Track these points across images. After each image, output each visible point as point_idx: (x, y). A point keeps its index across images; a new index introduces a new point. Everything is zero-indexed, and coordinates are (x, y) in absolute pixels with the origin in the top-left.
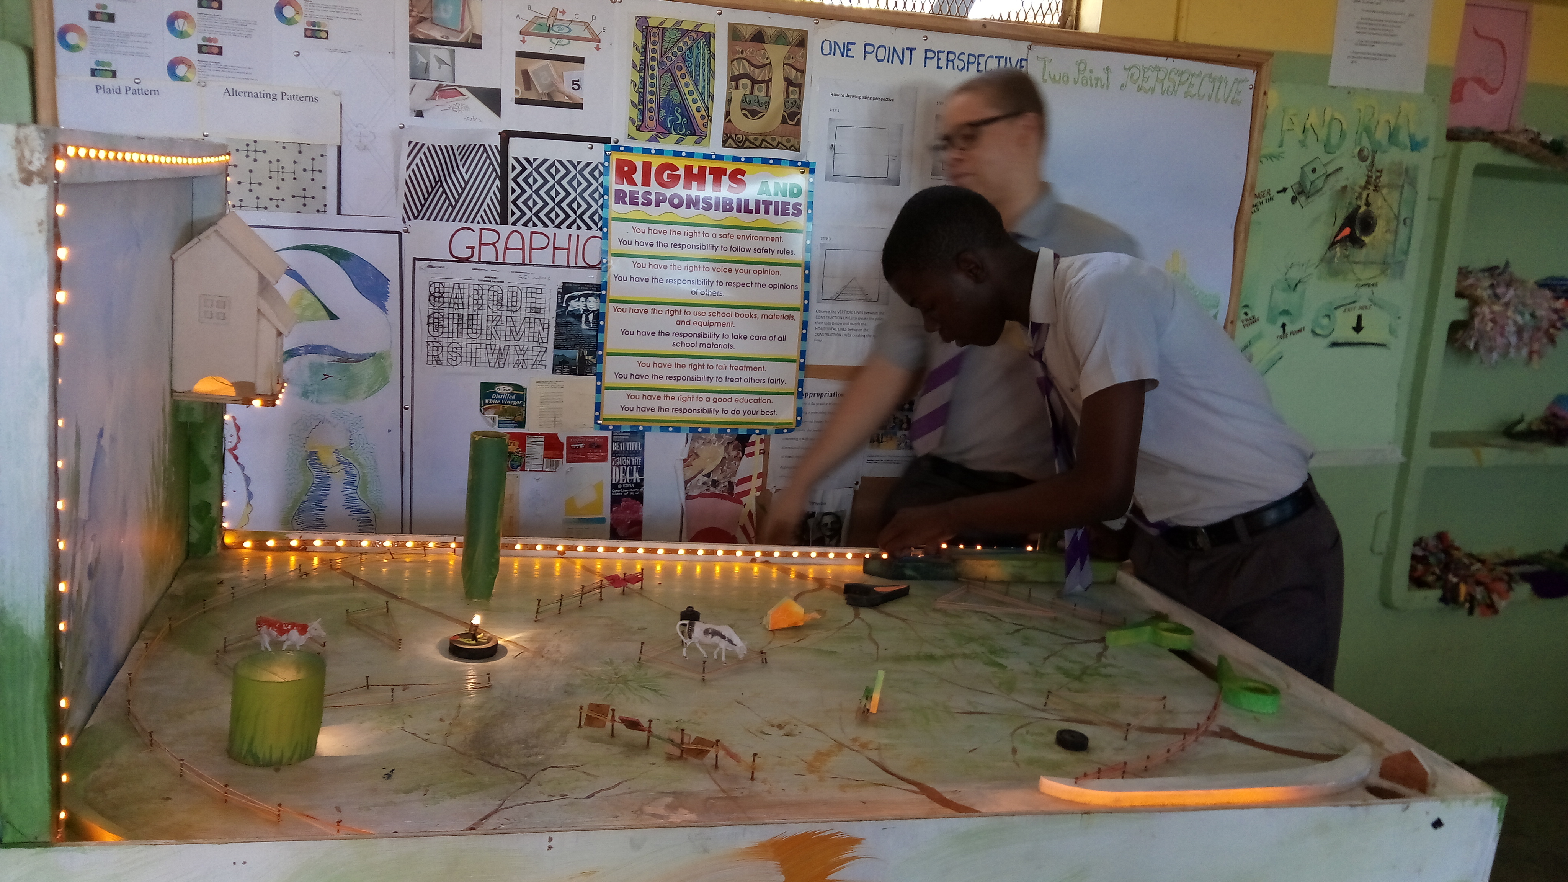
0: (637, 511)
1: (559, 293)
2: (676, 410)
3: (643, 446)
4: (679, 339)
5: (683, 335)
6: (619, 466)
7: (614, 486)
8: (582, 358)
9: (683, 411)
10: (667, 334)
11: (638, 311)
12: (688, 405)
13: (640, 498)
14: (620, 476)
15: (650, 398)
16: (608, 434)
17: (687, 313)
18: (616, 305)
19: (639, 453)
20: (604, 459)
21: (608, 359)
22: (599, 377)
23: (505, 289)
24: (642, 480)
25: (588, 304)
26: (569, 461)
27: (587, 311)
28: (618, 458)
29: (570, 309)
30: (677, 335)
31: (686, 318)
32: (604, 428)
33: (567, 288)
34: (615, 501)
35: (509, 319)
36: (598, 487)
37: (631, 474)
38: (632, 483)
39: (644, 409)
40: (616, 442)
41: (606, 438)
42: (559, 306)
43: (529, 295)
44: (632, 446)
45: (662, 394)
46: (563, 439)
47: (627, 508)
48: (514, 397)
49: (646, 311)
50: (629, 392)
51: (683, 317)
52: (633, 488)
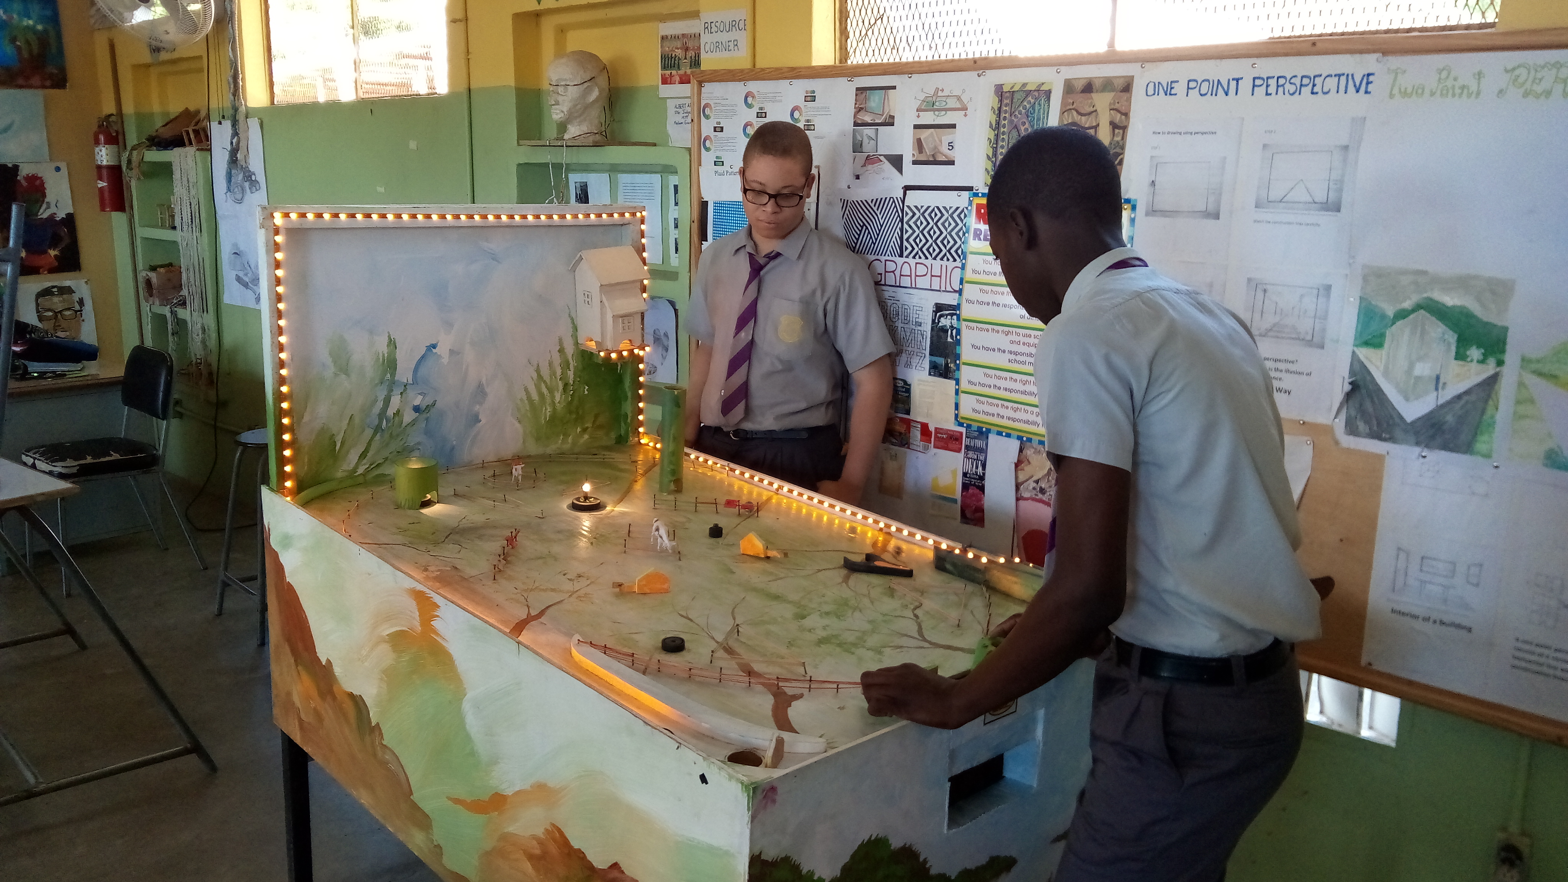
0: (980, 500)
1: (933, 311)
2: (1009, 418)
3: (987, 445)
4: (1013, 357)
5: (1016, 354)
6: (969, 458)
7: (965, 475)
8: (947, 365)
9: (1014, 420)
10: (1004, 352)
11: (981, 329)
12: (1018, 415)
13: (982, 489)
14: (969, 467)
15: (991, 404)
16: (963, 430)
17: (1018, 334)
18: (967, 323)
19: (983, 451)
20: (959, 451)
21: (963, 368)
22: (958, 383)
23: (900, 306)
24: (984, 474)
25: (953, 321)
26: (935, 447)
27: (952, 327)
28: (969, 452)
29: (940, 324)
30: (1011, 352)
31: (1017, 339)
32: (961, 425)
33: (939, 308)
34: (965, 487)
35: (902, 329)
36: (954, 472)
37: (977, 468)
38: (977, 474)
39: (987, 414)
40: (968, 438)
41: (961, 433)
42: (933, 321)
43: (915, 312)
44: (979, 443)
45: (1000, 402)
46: (932, 428)
47: (973, 495)
48: (904, 390)
49: (988, 330)
50: (978, 397)
51: (1014, 338)
52: (977, 479)
